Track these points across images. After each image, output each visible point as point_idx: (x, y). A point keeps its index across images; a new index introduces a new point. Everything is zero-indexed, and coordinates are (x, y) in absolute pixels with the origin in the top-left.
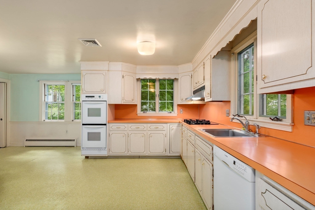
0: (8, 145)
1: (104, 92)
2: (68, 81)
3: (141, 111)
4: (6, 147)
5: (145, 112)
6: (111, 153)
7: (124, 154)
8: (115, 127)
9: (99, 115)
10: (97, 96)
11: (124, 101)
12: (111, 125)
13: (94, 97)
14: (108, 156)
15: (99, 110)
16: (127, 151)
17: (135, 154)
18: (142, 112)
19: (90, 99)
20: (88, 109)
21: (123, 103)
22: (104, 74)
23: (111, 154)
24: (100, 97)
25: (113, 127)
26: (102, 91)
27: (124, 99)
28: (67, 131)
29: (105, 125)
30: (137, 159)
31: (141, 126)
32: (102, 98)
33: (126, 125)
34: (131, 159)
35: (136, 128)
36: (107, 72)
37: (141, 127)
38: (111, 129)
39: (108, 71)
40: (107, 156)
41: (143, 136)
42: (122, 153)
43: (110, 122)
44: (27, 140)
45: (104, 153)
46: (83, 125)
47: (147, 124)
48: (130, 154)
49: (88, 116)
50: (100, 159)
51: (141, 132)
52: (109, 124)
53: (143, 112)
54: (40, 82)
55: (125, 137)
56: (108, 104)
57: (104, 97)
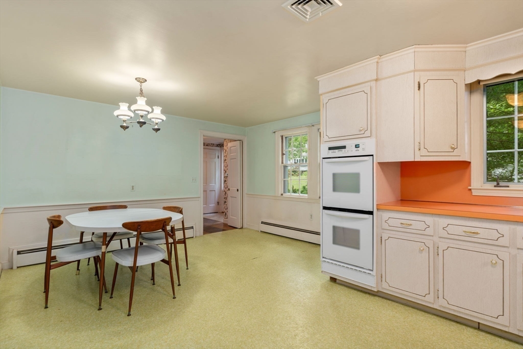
0: (245, 226)
1: (368, 133)
2: (313, 126)
3: (488, 181)
4: (242, 228)
5: (501, 184)
6: (385, 285)
7: (422, 300)
8: (397, 223)
9: (356, 189)
10: (350, 144)
11: (424, 152)
12: (386, 215)
13: (344, 147)
14: (378, 291)
15: (356, 176)
16: (432, 293)
17: (460, 312)
18: (491, 185)
19: (337, 153)
20: (334, 175)
21: (418, 159)
22: (367, 90)
23: (385, 288)
24: (357, 146)
25: (391, 222)
26: (362, 132)
27: (422, 148)
28: (311, 216)
29: (371, 213)
30: (471, 330)
31: (486, 230)
32: (363, 149)
33: (429, 220)
34: (448, 322)
35: (464, 234)
36: (373, 84)
37: (483, 233)
38: (385, 226)
39: (377, 80)
40: (376, 290)
41: (494, 265)
42: (418, 297)
43: (381, 207)
44: (262, 223)
45: (369, 282)
46: (325, 208)
47: (513, 227)
48: (444, 307)
49: (334, 190)
50: (359, 293)
51: (488, 249)
52: (380, 213)
53: (495, 183)
54: (276, 133)
55: (425, 254)
56: (379, 163)
57: (368, 146)
